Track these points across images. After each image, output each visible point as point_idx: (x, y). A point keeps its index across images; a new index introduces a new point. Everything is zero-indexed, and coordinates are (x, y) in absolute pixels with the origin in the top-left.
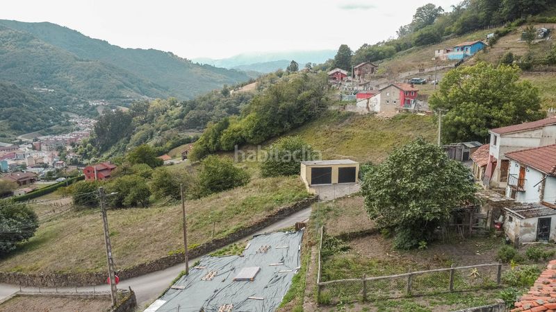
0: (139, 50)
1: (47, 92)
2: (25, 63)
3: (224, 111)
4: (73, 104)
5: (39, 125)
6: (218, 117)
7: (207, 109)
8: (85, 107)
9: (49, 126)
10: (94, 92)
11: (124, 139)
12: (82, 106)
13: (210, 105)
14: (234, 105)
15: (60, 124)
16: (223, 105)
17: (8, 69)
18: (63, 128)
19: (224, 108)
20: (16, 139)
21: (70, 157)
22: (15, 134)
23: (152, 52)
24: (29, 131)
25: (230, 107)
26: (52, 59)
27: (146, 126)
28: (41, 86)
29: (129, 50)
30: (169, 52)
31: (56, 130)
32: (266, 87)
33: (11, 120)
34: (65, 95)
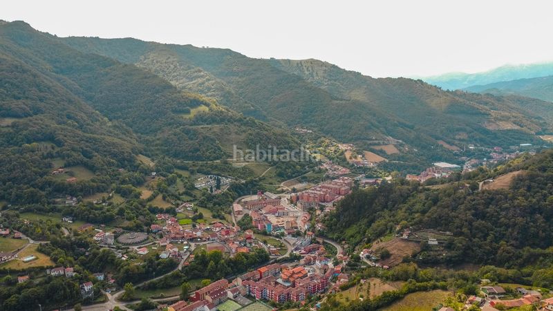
0: (389, 79)
1: (306, 133)
2: (292, 103)
3: (469, 215)
4: (326, 146)
5: (298, 172)
6: (462, 220)
7: (450, 208)
8: (335, 151)
9: (306, 173)
10: (344, 133)
11: (366, 220)
12: (333, 148)
13: (453, 203)
14: (481, 207)
15: (314, 171)
16: (469, 205)
17: (280, 109)
18: (316, 176)
19: (469, 210)
20: (279, 187)
21: (319, 226)
22: (279, 181)
23: (401, 81)
24: (290, 178)
25: (476, 209)
26: (313, 99)
27: (386, 213)
28: (302, 128)
29: (380, 79)
30: (418, 80)
31: (310, 177)
32: (524, 186)
33: (277, 167)
34: (320, 137)
